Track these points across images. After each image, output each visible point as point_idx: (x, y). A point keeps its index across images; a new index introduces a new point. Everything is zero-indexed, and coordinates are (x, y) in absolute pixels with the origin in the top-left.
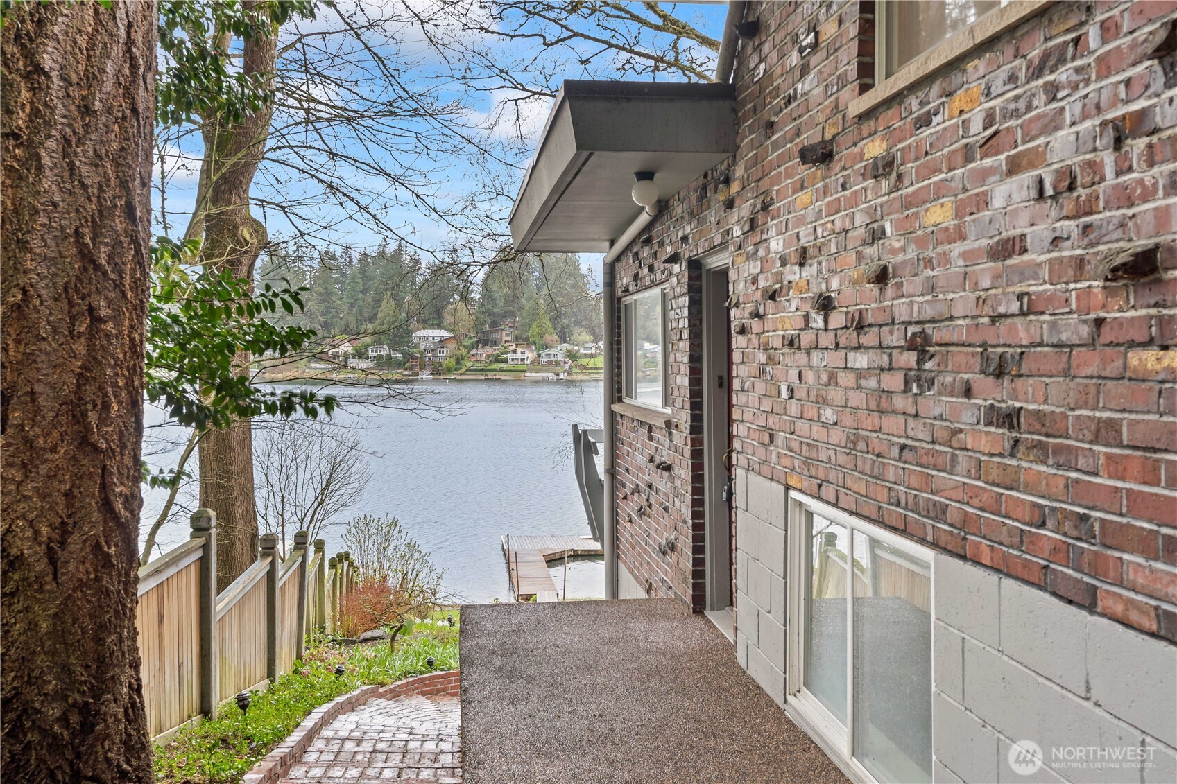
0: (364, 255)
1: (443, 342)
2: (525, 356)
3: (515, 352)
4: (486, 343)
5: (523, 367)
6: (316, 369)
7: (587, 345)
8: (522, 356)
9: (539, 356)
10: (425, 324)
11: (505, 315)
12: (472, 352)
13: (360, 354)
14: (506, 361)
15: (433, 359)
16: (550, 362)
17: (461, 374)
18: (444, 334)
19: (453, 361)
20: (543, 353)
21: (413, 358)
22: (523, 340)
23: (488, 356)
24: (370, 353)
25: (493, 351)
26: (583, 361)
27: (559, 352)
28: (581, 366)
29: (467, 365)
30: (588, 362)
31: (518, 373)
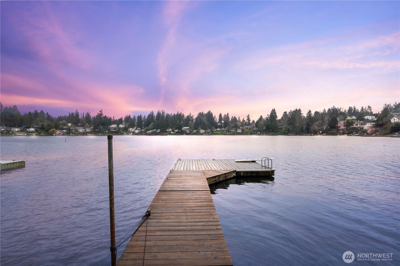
0: (174, 114)
1: (188, 129)
2: (203, 131)
6: (165, 134)
7: (215, 129)
9: (206, 131)
10: (185, 126)
11: (199, 124)
13: (173, 131)
15: (186, 131)
16: (208, 132)
18: (188, 128)
19: (190, 132)
21: (182, 131)
22: (203, 128)
24: (175, 131)
25: (197, 130)
26: (214, 132)
27: (209, 130)
28: (214, 133)
29: (192, 133)
30: (215, 132)
31: (202, 134)
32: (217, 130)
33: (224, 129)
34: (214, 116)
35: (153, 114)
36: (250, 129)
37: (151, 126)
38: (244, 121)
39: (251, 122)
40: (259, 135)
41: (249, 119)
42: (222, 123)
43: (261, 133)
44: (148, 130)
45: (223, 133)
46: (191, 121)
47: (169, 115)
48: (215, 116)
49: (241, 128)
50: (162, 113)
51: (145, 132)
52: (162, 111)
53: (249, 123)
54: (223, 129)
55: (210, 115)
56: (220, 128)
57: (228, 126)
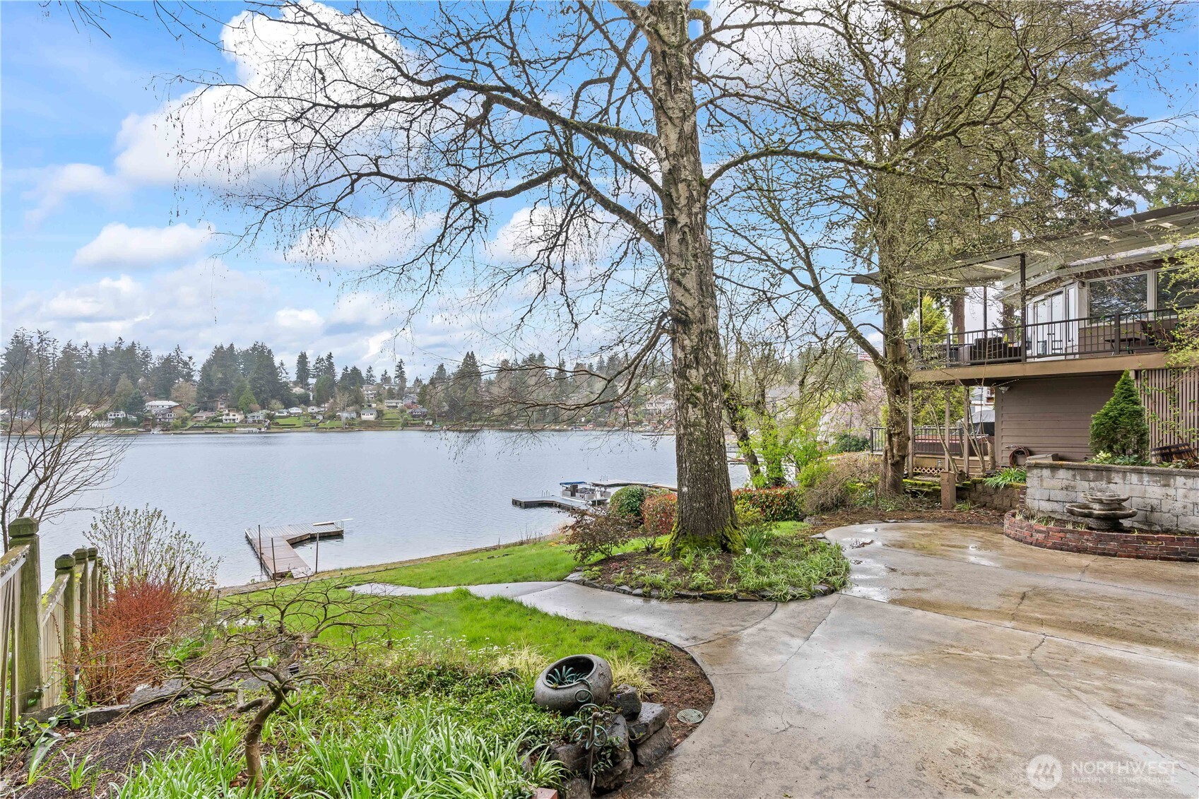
1: (171, 408)
2: (235, 418)
3: (228, 415)
4: (205, 409)
5: (235, 425)
7: (281, 411)
8: (233, 418)
9: (246, 417)
10: (156, 396)
11: (219, 391)
12: (195, 415)
13: (100, 417)
14: (221, 421)
15: (163, 420)
16: (254, 421)
17: (186, 430)
18: (173, 404)
19: (179, 421)
20: (249, 416)
21: (147, 419)
22: (234, 407)
23: (207, 418)
24: (109, 417)
25: (211, 414)
26: (278, 421)
27: (261, 414)
28: (277, 424)
29: (191, 424)
30: (281, 421)
31: (230, 428)
32: (290, 415)
33: (316, 409)
34: (277, 364)
36: (402, 411)
38: (386, 379)
39: (409, 384)
40: (429, 429)
41: (401, 375)
42: (309, 385)
43: (434, 422)
45: (314, 422)
46: (183, 377)
47: (75, 349)
48: (282, 364)
49: (374, 405)
53: (402, 389)
54: (311, 407)
55: (261, 357)
56: (303, 406)
57: (332, 400)
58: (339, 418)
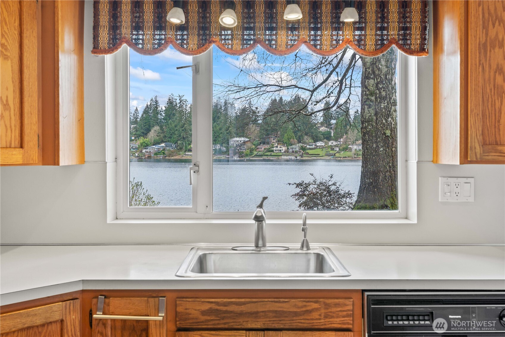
1: (245, 142)
3: (277, 147)
4: (264, 143)
5: (281, 154)
6: (188, 155)
7: (311, 144)
8: (280, 149)
9: (288, 149)
10: (237, 135)
11: (273, 131)
12: (258, 147)
15: (240, 150)
16: (293, 152)
17: (252, 157)
18: (245, 139)
19: (249, 151)
20: (289, 147)
21: (231, 150)
22: (281, 142)
23: (265, 149)
25: (267, 147)
26: (308, 151)
27: (297, 147)
28: (308, 153)
29: (255, 153)
30: (311, 152)
31: (278, 157)
32: (317, 147)
33: (335, 143)
35: (157, 106)
37: (152, 135)
42: (330, 125)
44: (146, 146)
45: (331, 152)
46: (253, 121)
50: (178, 101)
51: (140, 149)
52: (178, 98)
54: (331, 142)
56: (325, 140)
57: (345, 137)
58: (351, 150)
